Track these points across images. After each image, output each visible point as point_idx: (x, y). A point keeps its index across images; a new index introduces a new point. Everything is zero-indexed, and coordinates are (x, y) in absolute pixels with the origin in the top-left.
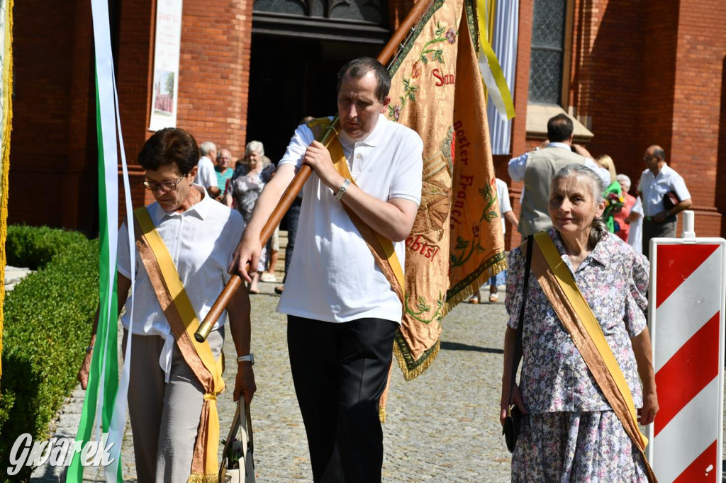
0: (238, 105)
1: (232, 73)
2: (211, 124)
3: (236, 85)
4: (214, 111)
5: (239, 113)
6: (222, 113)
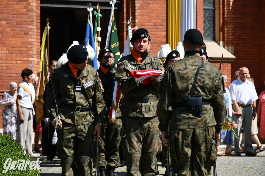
0: (35, 50)
1: (30, 31)
2: (20, 62)
3: (33, 38)
4: (21, 54)
5: (36, 55)
6: (26, 55)
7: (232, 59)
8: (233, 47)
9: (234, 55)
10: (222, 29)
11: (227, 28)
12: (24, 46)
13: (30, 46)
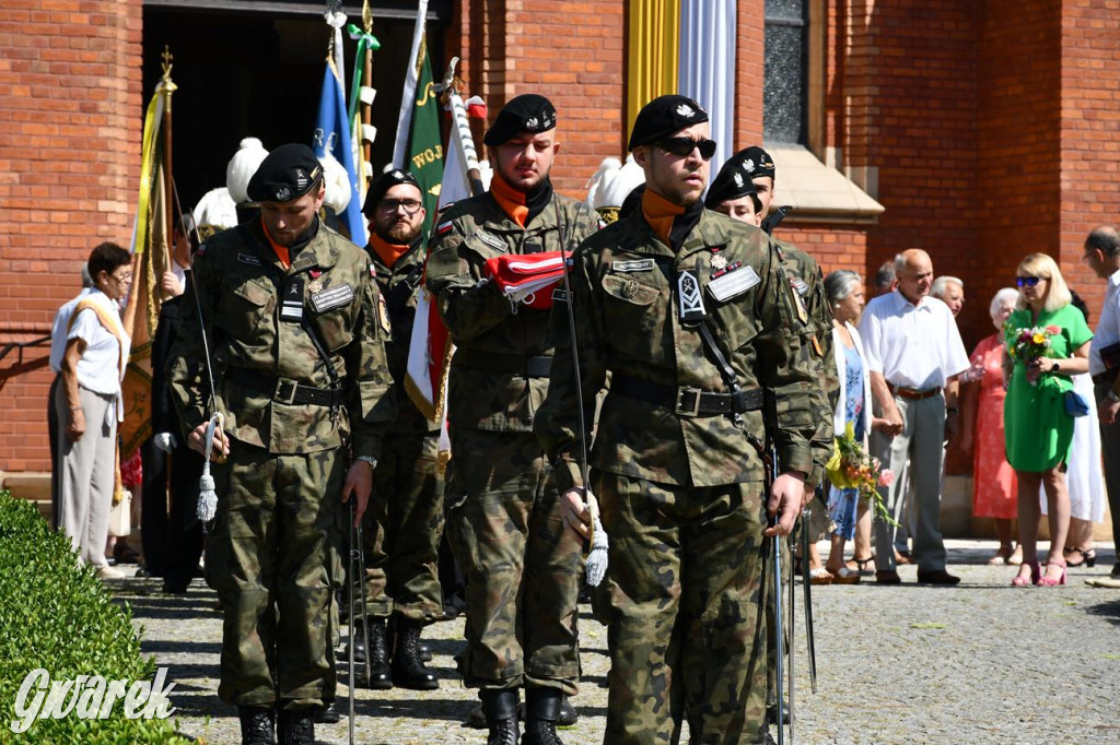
0: (121, 170)
1: (103, 99)
2: (63, 216)
3: (114, 126)
4: (68, 185)
5: (124, 189)
6: (85, 190)
7: (869, 215)
8: (875, 170)
9: (880, 201)
10: (834, 102)
11: (853, 96)
12: (79, 155)
13: (101, 154)
